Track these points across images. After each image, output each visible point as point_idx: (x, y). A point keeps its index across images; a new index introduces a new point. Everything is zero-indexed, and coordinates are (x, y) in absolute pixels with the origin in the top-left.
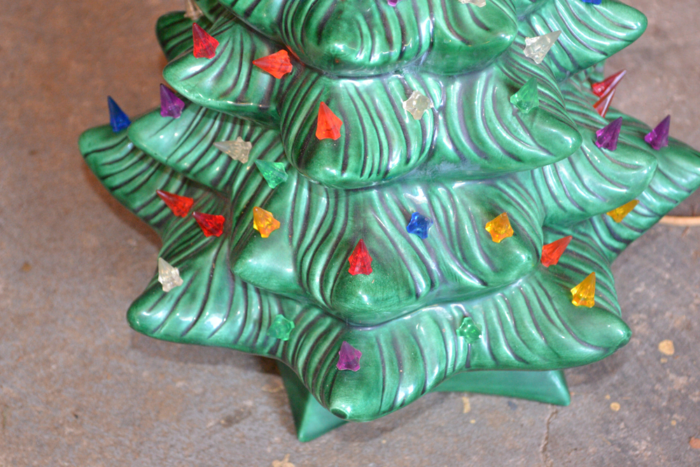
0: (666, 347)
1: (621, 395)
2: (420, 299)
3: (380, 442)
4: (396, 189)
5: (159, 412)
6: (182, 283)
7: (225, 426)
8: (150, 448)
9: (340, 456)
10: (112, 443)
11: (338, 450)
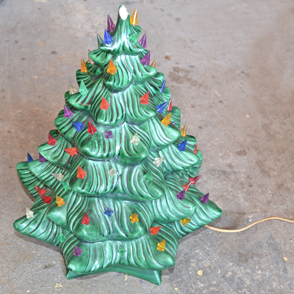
0: (200, 273)
1: (180, 286)
2: (104, 237)
3: (93, 284)
4: (104, 199)
5: (24, 259)
6: (33, 217)
7: (44, 268)
8: (18, 270)
9: (79, 286)
10: (6, 266)
11: (79, 284)
